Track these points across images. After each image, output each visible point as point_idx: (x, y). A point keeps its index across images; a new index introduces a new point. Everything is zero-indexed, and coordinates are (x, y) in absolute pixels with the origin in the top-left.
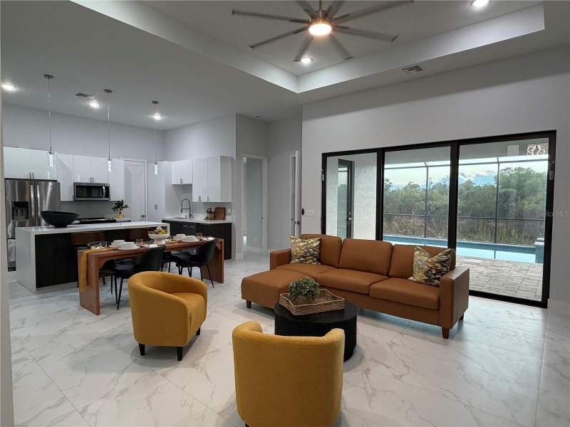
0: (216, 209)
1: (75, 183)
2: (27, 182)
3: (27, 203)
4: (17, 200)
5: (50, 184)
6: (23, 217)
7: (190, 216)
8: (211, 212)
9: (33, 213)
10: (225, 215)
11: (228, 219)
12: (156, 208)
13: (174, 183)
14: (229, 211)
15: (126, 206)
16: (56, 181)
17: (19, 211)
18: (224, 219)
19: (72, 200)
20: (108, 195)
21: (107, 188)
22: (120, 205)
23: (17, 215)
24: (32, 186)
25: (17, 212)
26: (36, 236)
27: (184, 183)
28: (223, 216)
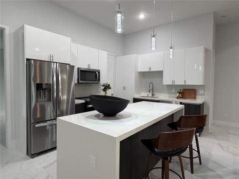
0: (184, 90)
1: (78, 69)
6: (46, 99)
7: (153, 95)
11: (199, 101)
12: (124, 88)
13: (139, 71)
14: (201, 92)
18: (195, 98)
20: (99, 79)
27: (152, 70)
28: (194, 96)
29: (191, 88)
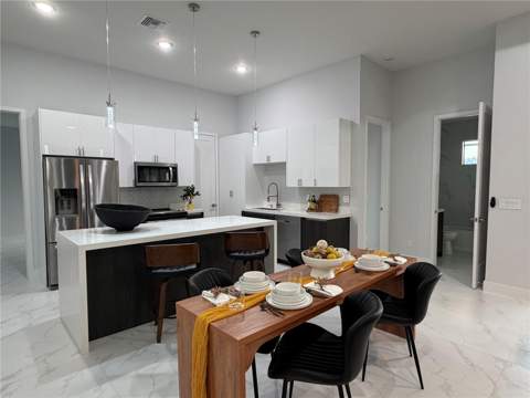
0: (322, 196)
1: (135, 163)
2: (77, 161)
3: (75, 190)
4: (64, 187)
5: (105, 163)
6: (71, 211)
7: (278, 205)
8: (314, 201)
9: (84, 205)
10: (338, 205)
11: (343, 212)
12: (231, 194)
13: (256, 161)
14: (345, 199)
15: (197, 193)
16: (111, 159)
17: (65, 203)
18: (337, 211)
19: (132, 185)
20: (175, 179)
21: (175, 169)
22: (190, 192)
23: (62, 208)
24: (81, 166)
25: (62, 204)
26: (87, 252)
27: (272, 161)
28: (334, 207)
29: (329, 193)
